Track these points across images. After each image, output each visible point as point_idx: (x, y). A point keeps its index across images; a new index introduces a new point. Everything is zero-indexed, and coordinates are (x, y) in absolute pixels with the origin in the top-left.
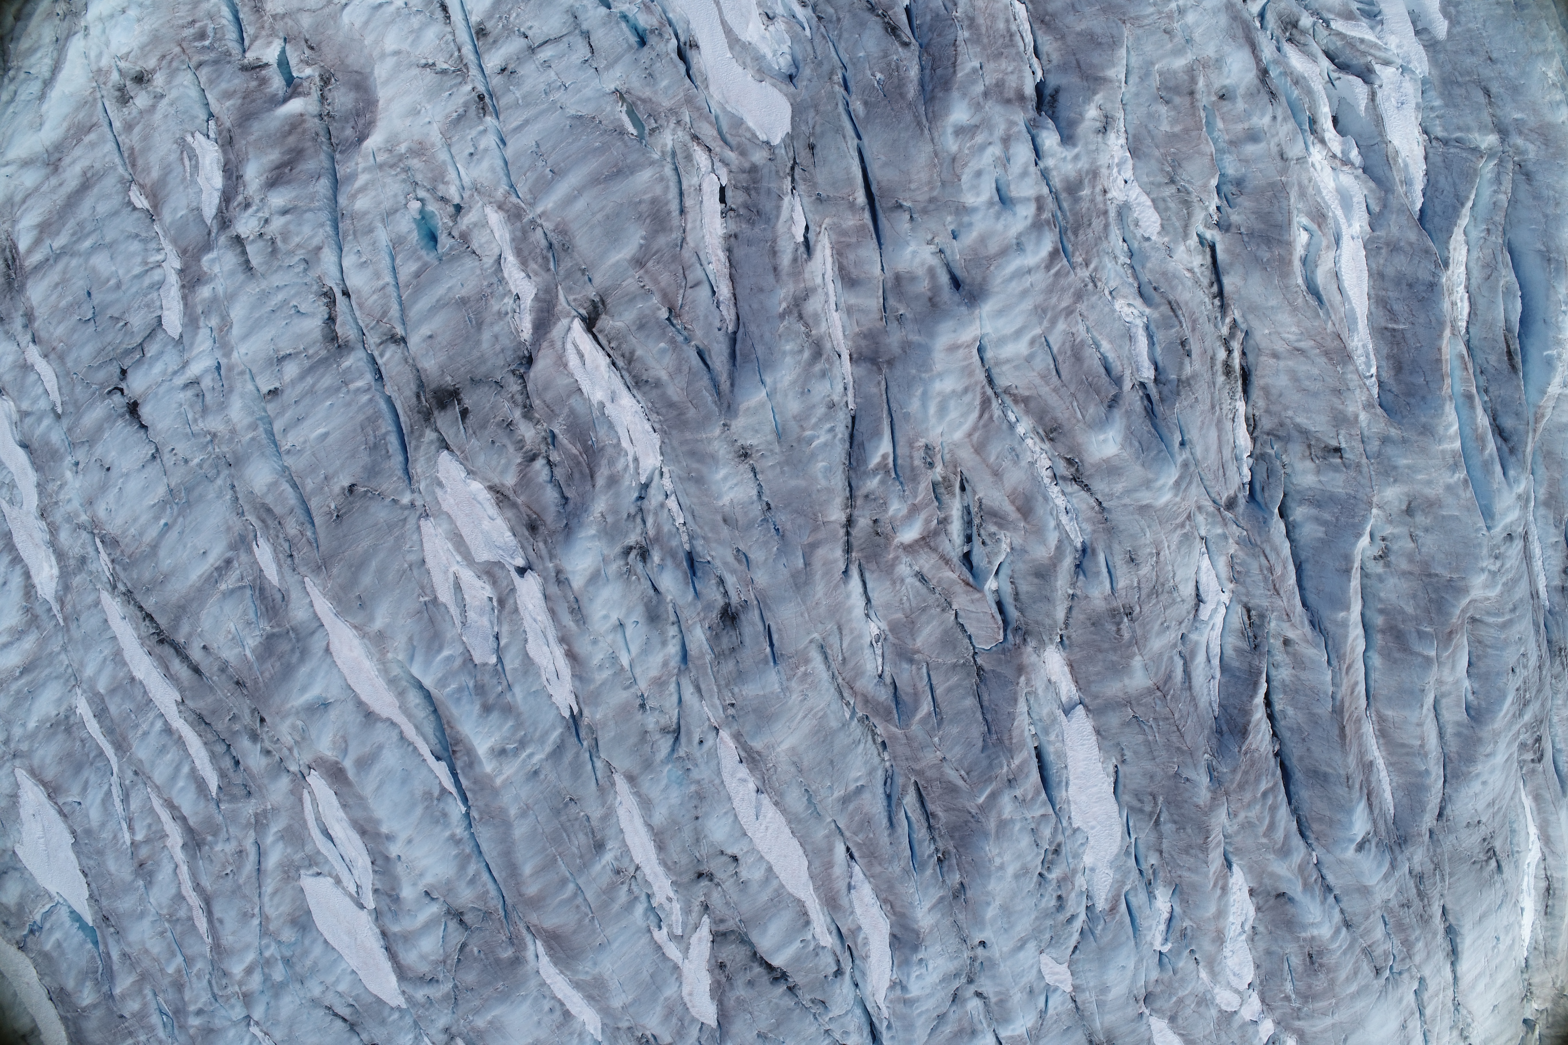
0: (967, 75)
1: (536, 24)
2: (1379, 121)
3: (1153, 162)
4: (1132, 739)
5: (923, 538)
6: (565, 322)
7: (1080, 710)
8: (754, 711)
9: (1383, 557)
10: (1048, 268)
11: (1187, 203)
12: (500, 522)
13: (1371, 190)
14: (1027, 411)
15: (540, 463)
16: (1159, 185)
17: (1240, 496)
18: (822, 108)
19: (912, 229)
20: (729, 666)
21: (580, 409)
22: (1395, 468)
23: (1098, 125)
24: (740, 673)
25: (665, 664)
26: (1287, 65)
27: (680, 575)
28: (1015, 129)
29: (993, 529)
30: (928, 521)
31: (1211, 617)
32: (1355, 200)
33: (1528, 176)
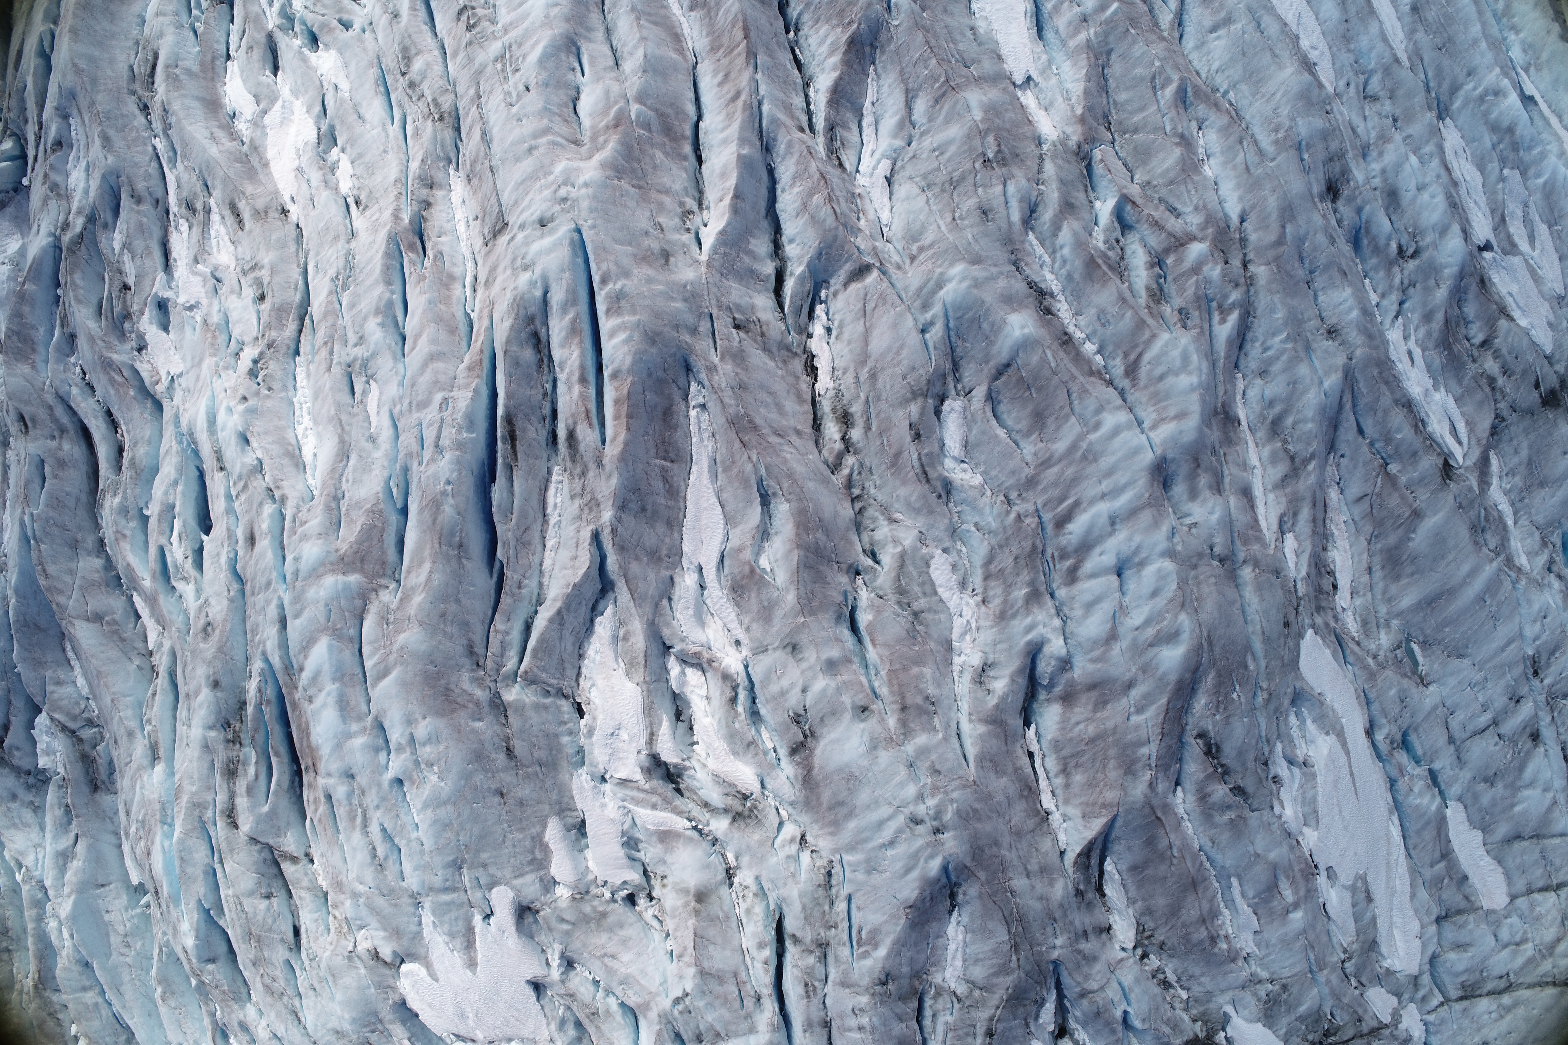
0: (1153, 703)
1: (1492, 748)
2: (649, 710)
3: (935, 636)
4: (967, 47)
5: (1182, 245)
6: (1469, 463)
7: (1019, 79)
8: (1313, 105)
9: (687, 213)
10: (1077, 504)
11: (901, 591)
12: (1504, 291)
13: (668, 625)
14: (1089, 362)
15: (1479, 338)
16: (930, 610)
17: (839, 286)
18: (1279, 663)
19: (1212, 536)
20: (1334, 146)
21: (1453, 383)
22: (685, 300)
23: (992, 673)
24: (1325, 139)
25: (1381, 154)
26: (760, 765)
27: (1374, 230)
28: (1095, 654)
29: (1110, 253)
30: (1180, 260)
31: (879, 162)
32: (691, 612)
33: (471, 651)
